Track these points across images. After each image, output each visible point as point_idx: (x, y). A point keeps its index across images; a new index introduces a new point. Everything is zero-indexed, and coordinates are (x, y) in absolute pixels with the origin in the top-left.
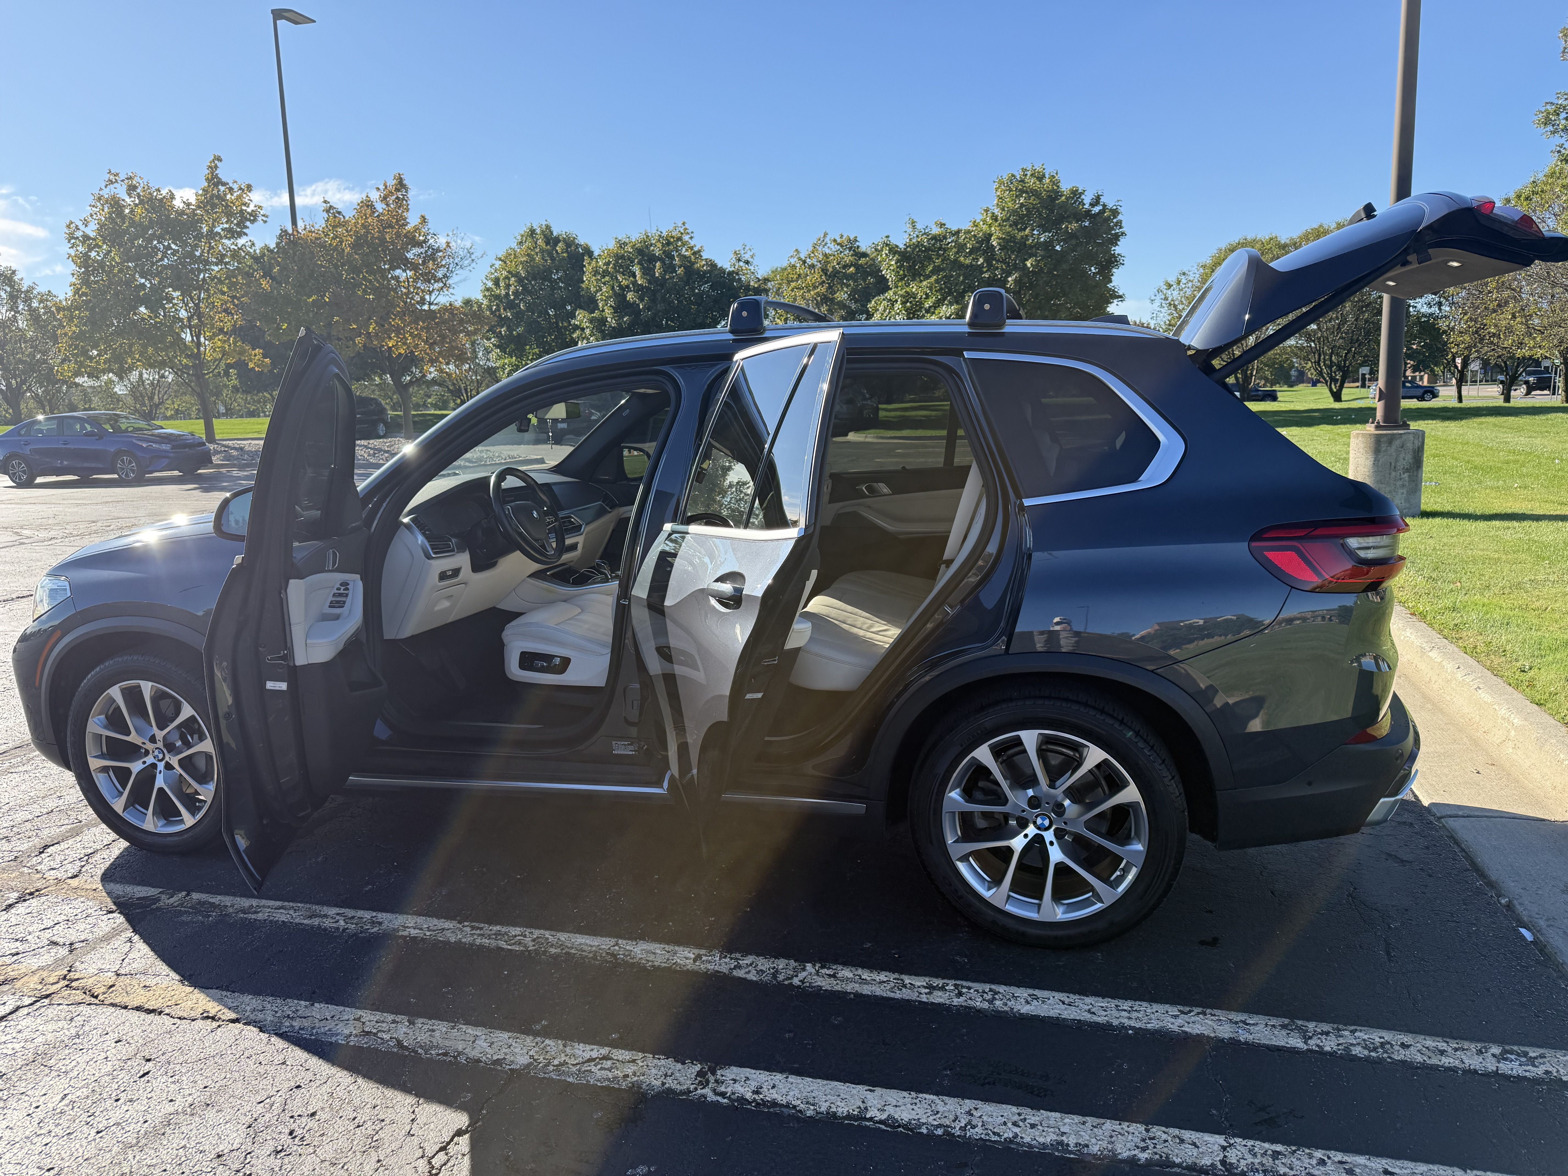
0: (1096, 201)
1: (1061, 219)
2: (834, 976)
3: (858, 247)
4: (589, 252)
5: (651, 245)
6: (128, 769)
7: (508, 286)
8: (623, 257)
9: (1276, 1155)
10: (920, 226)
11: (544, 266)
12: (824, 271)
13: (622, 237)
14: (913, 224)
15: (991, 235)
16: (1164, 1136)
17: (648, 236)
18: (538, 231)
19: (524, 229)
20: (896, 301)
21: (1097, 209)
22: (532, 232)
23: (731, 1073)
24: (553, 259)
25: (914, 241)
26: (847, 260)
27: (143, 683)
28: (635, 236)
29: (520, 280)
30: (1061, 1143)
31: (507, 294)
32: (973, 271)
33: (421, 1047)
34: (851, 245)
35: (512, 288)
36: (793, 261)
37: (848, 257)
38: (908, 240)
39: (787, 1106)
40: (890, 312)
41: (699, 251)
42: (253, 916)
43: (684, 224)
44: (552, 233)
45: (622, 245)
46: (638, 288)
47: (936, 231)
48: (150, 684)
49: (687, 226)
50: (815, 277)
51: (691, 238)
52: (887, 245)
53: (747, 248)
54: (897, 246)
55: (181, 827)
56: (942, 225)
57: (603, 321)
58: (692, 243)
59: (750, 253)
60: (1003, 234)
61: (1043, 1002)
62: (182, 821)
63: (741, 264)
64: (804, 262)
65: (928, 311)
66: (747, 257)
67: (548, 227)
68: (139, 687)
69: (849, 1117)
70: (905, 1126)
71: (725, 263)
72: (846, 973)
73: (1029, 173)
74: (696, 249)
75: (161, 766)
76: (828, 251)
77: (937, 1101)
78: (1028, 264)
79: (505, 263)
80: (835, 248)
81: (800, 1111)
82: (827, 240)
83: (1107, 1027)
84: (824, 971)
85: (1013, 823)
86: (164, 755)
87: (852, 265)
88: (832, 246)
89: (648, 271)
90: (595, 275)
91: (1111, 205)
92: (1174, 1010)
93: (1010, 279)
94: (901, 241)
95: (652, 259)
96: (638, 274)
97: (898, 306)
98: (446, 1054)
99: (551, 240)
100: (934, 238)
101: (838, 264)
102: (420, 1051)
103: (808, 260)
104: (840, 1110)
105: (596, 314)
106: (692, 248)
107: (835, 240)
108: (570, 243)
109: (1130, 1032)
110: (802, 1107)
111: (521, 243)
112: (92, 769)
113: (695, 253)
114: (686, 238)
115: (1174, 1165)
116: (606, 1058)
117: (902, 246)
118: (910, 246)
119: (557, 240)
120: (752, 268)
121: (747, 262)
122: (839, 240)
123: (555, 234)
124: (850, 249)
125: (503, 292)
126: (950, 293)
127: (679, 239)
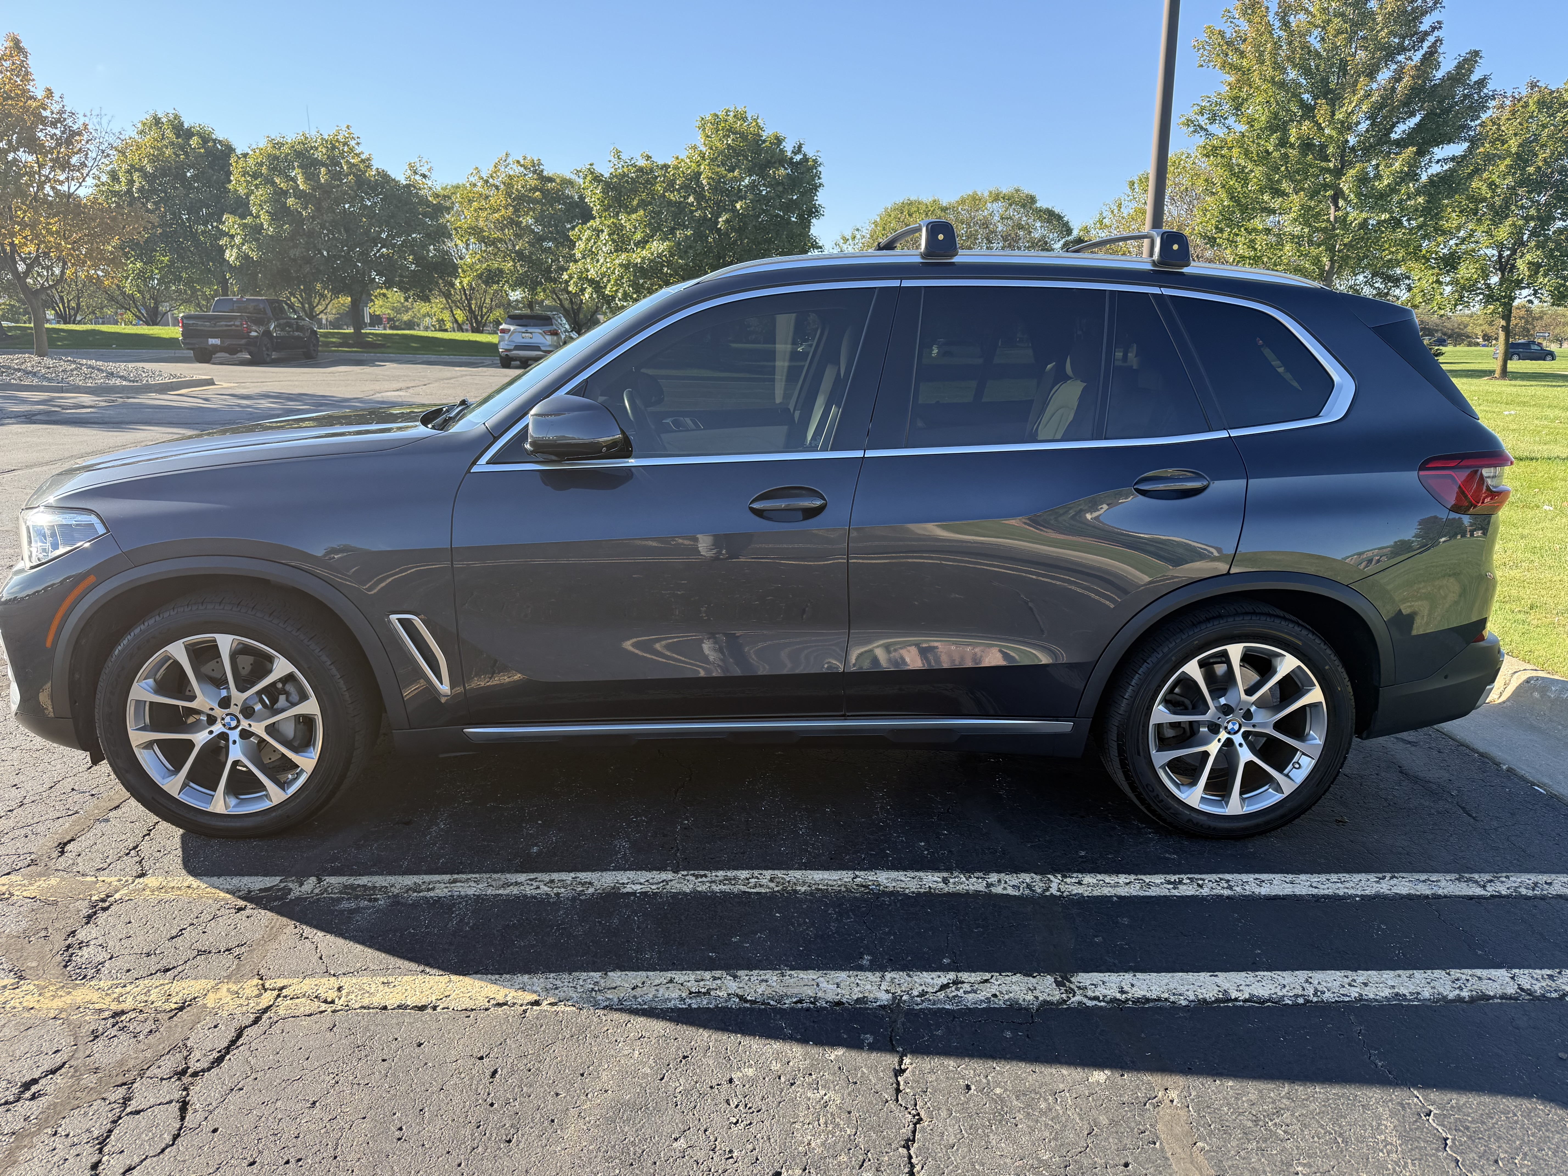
0: (798, 149)
1: (769, 164)
2: (1080, 883)
3: (542, 171)
4: (229, 149)
5: (312, 148)
6: (190, 741)
7: (131, 182)
8: (276, 158)
9: (1551, 977)
10: (624, 156)
11: (176, 162)
12: (509, 195)
13: (276, 136)
14: (618, 154)
15: (700, 174)
16: (1464, 977)
17: (306, 138)
18: (164, 120)
19: (147, 117)
20: (602, 231)
21: (798, 157)
22: (157, 121)
23: (1084, 978)
24: (186, 154)
25: (620, 171)
26: (533, 183)
27: (218, 637)
28: (291, 136)
29: (145, 175)
30: (1397, 994)
31: (129, 192)
32: (680, 208)
33: (772, 999)
34: (535, 168)
35: (137, 185)
36: (472, 179)
37: (532, 180)
38: (613, 170)
39: (1159, 1000)
40: (595, 243)
41: (368, 159)
42: (431, 894)
43: (348, 127)
44: (182, 124)
45: (278, 145)
46: (300, 195)
47: (642, 163)
48: (230, 637)
49: (352, 130)
50: (498, 199)
51: (358, 144)
52: (592, 173)
53: (424, 161)
54: (602, 176)
55: (266, 805)
56: (648, 158)
57: (259, 228)
58: (358, 150)
59: (427, 167)
60: (712, 173)
61: (1271, 884)
62: (267, 796)
63: (417, 177)
64: (487, 182)
65: (637, 244)
66: (424, 170)
67: (176, 117)
68: (215, 641)
69: (1217, 1000)
70: (1269, 1000)
71: (400, 175)
72: (1088, 879)
73: (732, 114)
74: (363, 157)
75: (234, 735)
76: (511, 173)
77: (1276, 976)
78: (738, 206)
79: (124, 154)
80: (519, 170)
81: (1173, 1002)
82: (510, 160)
83: (1335, 898)
84: (1068, 880)
85: (1204, 729)
86: (239, 721)
87: (538, 190)
88: (515, 166)
89: (311, 177)
90: (244, 175)
91: (811, 154)
92: (1372, 877)
93: (720, 220)
94: (606, 170)
95: (316, 163)
96: (300, 180)
97: (604, 236)
98: (800, 1001)
99: (182, 132)
100: (641, 170)
101: (523, 187)
102: (772, 1003)
103: (491, 180)
104: (1207, 996)
105: (249, 220)
106: (358, 155)
107: (518, 162)
108: (205, 138)
109: (1357, 899)
110: (1172, 998)
111: (142, 132)
112: (134, 744)
113: (363, 161)
114: (352, 143)
115: (1489, 998)
116: (956, 982)
117: (607, 175)
118: (616, 176)
119: (189, 134)
120: (430, 183)
121: (424, 176)
122: (522, 162)
123: (186, 126)
124: (535, 172)
125: (124, 188)
126: (658, 229)
127: (345, 144)
